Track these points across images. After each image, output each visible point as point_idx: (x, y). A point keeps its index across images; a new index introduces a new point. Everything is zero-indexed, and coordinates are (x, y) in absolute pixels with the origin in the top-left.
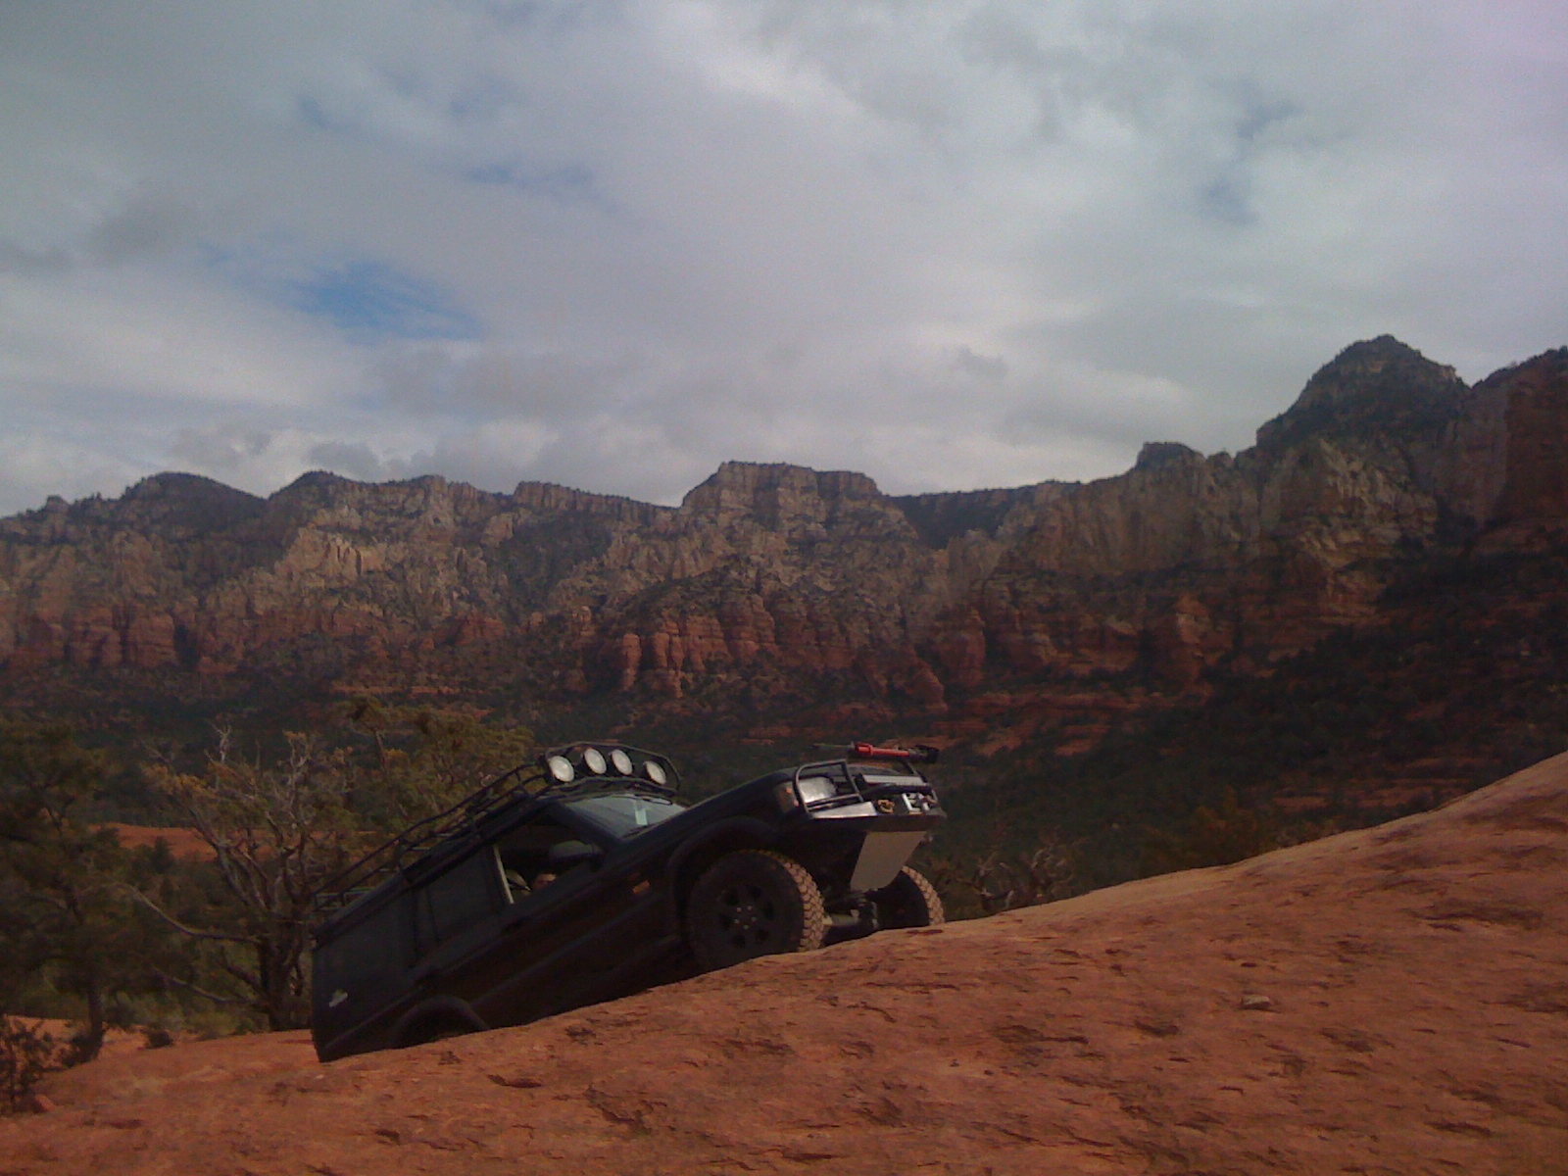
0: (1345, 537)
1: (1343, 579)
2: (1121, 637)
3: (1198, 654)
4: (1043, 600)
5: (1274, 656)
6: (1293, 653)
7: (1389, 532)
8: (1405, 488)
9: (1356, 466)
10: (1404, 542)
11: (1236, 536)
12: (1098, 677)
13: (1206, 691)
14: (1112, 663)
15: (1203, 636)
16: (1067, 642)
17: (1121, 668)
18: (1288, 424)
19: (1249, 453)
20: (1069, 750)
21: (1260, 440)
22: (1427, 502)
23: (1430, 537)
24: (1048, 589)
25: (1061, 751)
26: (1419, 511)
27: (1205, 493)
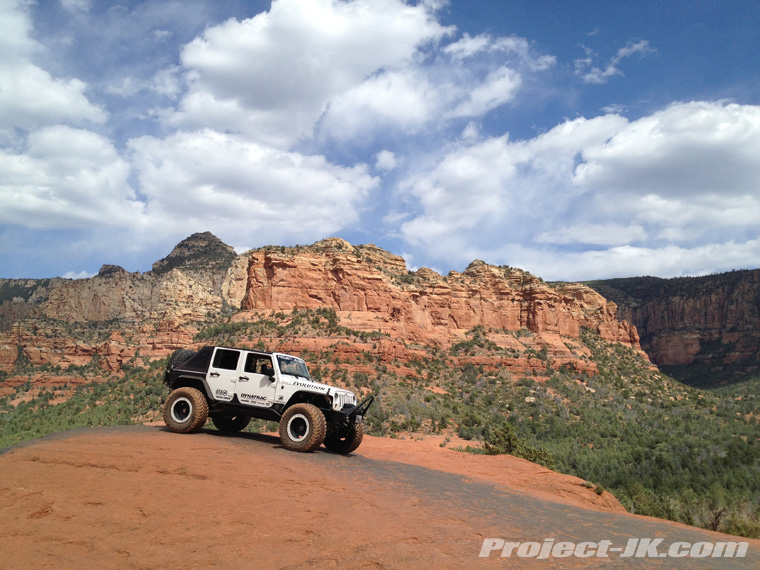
0: (185, 311)
1: (182, 329)
2: (84, 351)
3: (119, 358)
4: (49, 332)
5: (151, 361)
6: (158, 359)
7: (203, 310)
8: (210, 292)
9: (192, 283)
10: (209, 314)
11: (140, 308)
12: (72, 368)
13: (121, 375)
14: (78, 361)
15: (122, 351)
16: (59, 352)
17: (83, 365)
18: (166, 263)
19: (149, 273)
20: (54, 402)
21: (154, 269)
22: (219, 299)
23: (218, 313)
24: (51, 327)
25: (51, 402)
26: (215, 302)
27: (128, 288)
